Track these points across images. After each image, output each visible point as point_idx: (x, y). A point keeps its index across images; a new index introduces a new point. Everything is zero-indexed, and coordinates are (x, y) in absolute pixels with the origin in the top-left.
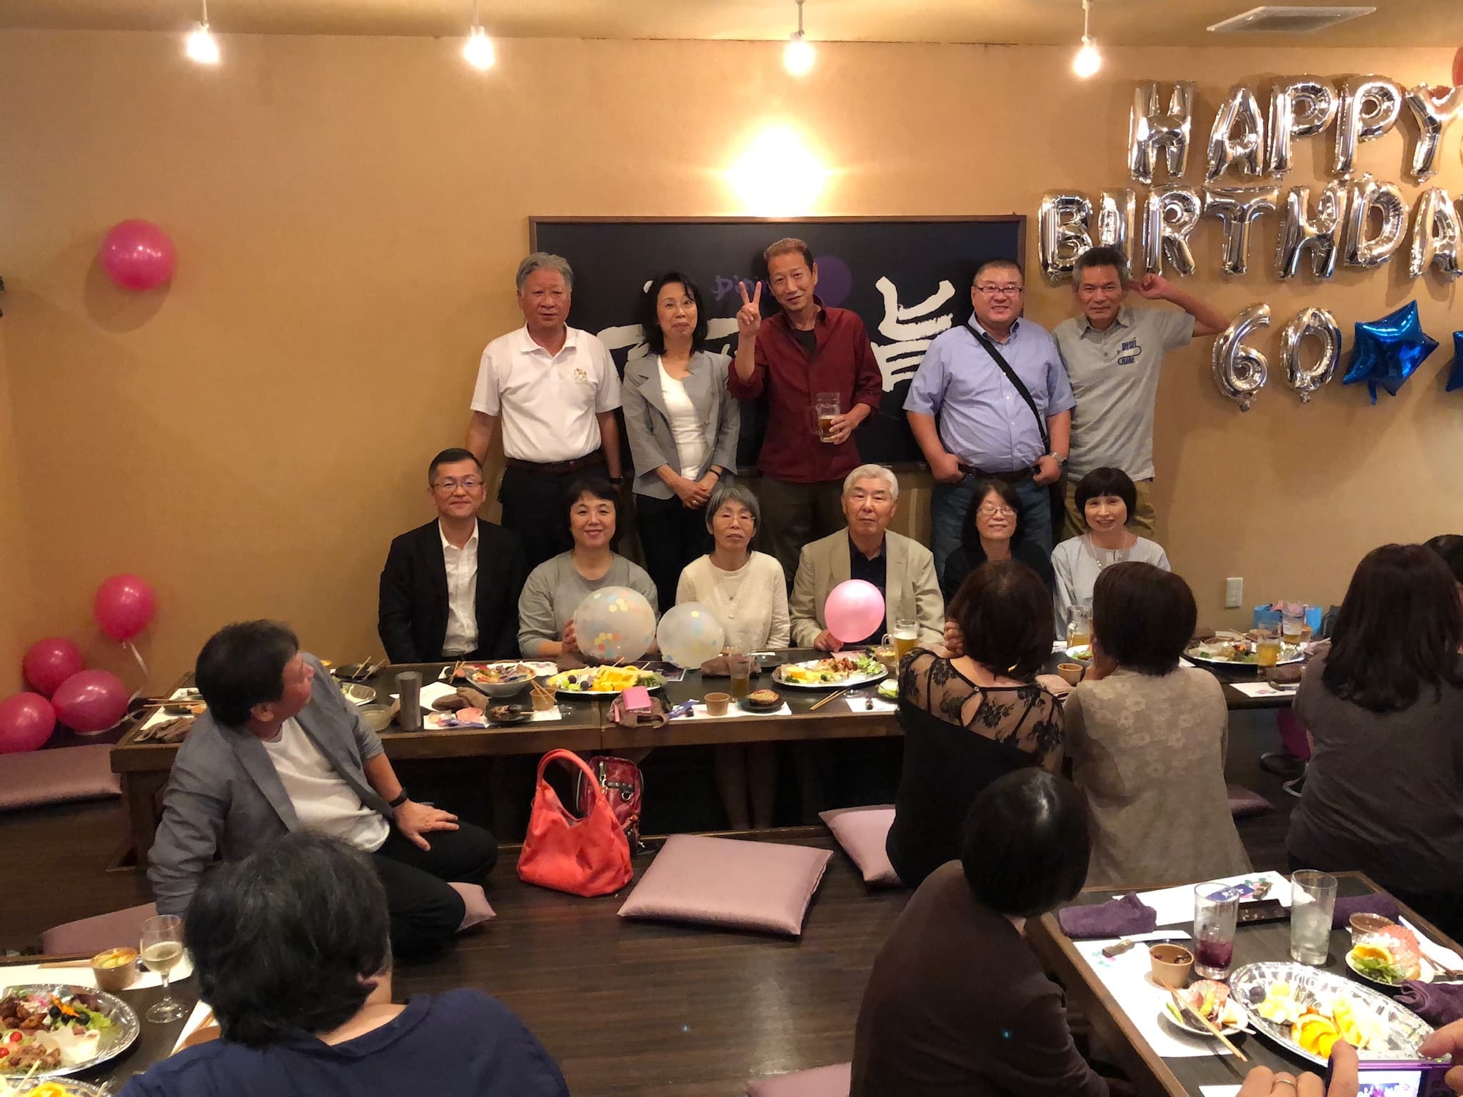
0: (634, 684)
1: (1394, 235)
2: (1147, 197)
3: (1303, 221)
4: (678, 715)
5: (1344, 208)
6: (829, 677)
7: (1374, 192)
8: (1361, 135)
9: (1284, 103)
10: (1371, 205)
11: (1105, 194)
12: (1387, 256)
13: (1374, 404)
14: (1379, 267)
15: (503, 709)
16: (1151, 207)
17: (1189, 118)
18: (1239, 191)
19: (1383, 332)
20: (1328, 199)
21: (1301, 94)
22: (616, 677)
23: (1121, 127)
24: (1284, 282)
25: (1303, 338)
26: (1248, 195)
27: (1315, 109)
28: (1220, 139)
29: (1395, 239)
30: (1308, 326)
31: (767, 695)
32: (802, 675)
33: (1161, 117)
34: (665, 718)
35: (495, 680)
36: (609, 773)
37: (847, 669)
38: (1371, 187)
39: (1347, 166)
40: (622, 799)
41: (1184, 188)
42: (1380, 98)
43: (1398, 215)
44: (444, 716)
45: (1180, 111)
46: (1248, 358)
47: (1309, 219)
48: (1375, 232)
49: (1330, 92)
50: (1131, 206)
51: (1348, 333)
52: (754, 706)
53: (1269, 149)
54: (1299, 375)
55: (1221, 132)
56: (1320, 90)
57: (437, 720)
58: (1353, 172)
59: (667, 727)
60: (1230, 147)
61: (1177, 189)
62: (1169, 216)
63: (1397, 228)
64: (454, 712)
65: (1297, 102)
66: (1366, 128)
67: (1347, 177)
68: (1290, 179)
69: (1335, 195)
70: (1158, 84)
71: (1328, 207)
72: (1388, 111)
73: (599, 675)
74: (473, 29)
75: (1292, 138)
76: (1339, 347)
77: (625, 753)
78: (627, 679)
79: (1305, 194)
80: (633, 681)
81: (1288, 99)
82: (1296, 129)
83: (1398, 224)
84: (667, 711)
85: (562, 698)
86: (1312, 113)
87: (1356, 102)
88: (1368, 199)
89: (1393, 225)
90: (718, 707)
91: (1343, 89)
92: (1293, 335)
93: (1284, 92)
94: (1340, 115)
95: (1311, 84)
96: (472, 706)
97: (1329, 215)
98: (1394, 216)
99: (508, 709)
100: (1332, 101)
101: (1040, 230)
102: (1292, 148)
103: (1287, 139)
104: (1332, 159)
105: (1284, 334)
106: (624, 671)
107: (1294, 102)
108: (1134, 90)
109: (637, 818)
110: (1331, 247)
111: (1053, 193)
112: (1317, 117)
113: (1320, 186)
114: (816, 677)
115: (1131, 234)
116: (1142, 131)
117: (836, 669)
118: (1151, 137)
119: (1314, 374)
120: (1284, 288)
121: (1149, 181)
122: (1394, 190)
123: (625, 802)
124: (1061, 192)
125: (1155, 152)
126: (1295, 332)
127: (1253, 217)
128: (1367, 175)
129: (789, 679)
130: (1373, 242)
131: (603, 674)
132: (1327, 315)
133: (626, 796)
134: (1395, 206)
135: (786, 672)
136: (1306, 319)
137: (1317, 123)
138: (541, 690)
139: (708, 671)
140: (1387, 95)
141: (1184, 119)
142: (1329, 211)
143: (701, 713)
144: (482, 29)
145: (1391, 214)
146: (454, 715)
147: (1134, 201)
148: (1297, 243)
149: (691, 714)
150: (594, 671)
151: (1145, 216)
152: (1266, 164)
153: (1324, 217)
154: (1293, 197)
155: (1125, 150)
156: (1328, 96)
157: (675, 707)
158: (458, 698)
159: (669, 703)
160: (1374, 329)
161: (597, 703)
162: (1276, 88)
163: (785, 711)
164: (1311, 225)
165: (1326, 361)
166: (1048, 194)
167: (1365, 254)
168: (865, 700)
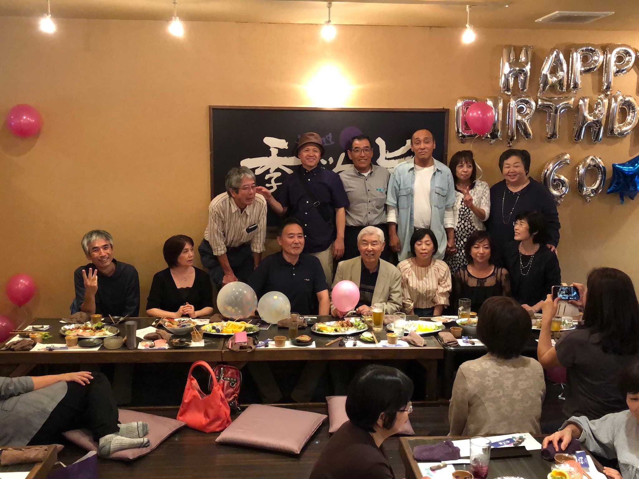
0: (243, 330)
1: (632, 122)
2: (509, 101)
3: (586, 114)
4: (261, 346)
5: (607, 108)
6: (338, 330)
7: (622, 100)
8: (616, 73)
9: (577, 57)
10: (621, 107)
11: (488, 99)
12: (629, 131)
13: (622, 203)
14: (625, 136)
15: (177, 340)
16: (511, 106)
17: (529, 63)
18: (555, 99)
19: (626, 169)
20: (599, 104)
21: (585, 53)
22: (235, 327)
23: (497, 68)
24: (577, 143)
25: (587, 171)
26: (560, 101)
27: (592, 60)
28: (545, 74)
29: (633, 123)
30: (589, 164)
31: (306, 338)
32: (325, 329)
33: (516, 62)
34: (253, 347)
35: (176, 327)
36: (225, 373)
37: (348, 326)
38: (620, 98)
39: (608, 88)
40: (230, 386)
41: (528, 97)
42: (625, 55)
43: (634, 112)
44: (149, 343)
45: (525, 60)
46: (560, 180)
47: (589, 113)
48: (623, 119)
49: (599, 52)
50: (501, 105)
51: (609, 170)
52: (299, 343)
53: (570, 78)
54: (585, 189)
55: (546, 70)
56: (594, 51)
57: (144, 345)
58: (612, 91)
59: (254, 352)
60: (550, 78)
61: (523, 97)
62: (520, 110)
63: (634, 118)
64: (153, 341)
65: (583, 57)
66: (617, 69)
67: (609, 93)
68: (580, 93)
69: (602, 101)
70: (515, 47)
71: (599, 107)
72: (628, 62)
73: (227, 325)
74: (173, 17)
75: (581, 73)
76: (605, 175)
77: (234, 364)
78: (240, 328)
79: (587, 101)
80: (243, 329)
81: (579, 55)
82: (583, 69)
83: (634, 116)
84: (255, 344)
85: (206, 336)
86: (591, 62)
87: (613, 57)
88: (619, 104)
89: (632, 116)
90: (280, 343)
91: (606, 51)
92: (582, 169)
93: (576, 51)
94: (605, 63)
95: (590, 48)
96: (163, 339)
97: (599, 111)
98: (632, 112)
99: (180, 341)
100: (600, 56)
101: (456, 116)
102: (581, 79)
103: (578, 74)
104: (601, 83)
105: (577, 168)
106: (239, 324)
107: (582, 57)
108: (503, 49)
109: (237, 395)
110: (601, 125)
111: (463, 98)
112: (593, 64)
113: (595, 97)
114: (332, 329)
115: (501, 119)
116: (506, 69)
117: (343, 326)
118: (510, 72)
119: (592, 188)
120: (578, 146)
121: (509, 93)
122: (632, 100)
123: (232, 387)
124: (466, 98)
125: (513, 79)
126: (583, 167)
127: (561, 112)
128: (618, 92)
129: (319, 330)
130: (622, 125)
131: (229, 325)
132: (599, 160)
133: (233, 384)
134: (632, 108)
135: (318, 327)
136: (588, 161)
137: (592, 66)
138: (196, 332)
139: (281, 325)
140: (627, 53)
141: (527, 64)
142: (599, 109)
143: (272, 345)
144: (178, 18)
145: (631, 111)
146: (153, 343)
147: (502, 103)
148: (583, 124)
149: (267, 346)
150: (224, 323)
151: (508, 110)
152: (568, 85)
153: (597, 112)
154: (581, 102)
155: (498, 78)
156: (598, 54)
157: (260, 342)
158: (156, 334)
159: (257, 340)
160: (622, 167)
161: (223, 339)
162: (573, 49)
163: (313, 346)
164: (591, 116)
165: (598, 182)
166: (460, 99)
167: (618, 130)
168: (353, 341)
